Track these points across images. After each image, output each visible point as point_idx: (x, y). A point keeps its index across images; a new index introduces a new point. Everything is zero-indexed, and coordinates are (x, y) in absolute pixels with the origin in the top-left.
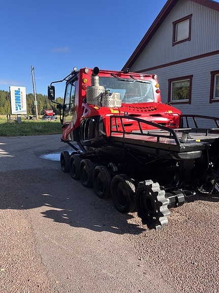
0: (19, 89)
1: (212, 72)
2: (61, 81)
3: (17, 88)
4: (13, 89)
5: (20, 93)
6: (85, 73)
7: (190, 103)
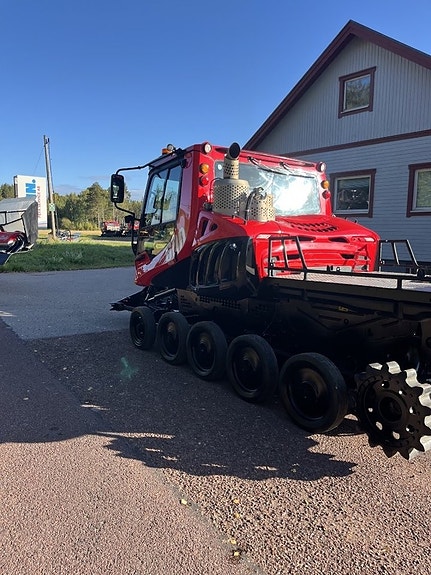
0: (34, 181)
1: (410, 166)
2: (139, 168)
3: (29, 179)
4: (22, 181)
5: (36, 189)
6: (205, 153)
7: (370, 215)
